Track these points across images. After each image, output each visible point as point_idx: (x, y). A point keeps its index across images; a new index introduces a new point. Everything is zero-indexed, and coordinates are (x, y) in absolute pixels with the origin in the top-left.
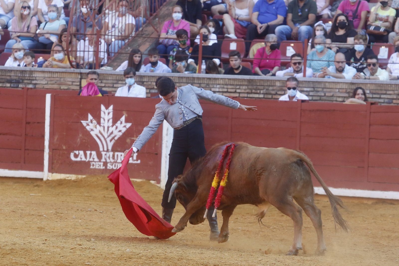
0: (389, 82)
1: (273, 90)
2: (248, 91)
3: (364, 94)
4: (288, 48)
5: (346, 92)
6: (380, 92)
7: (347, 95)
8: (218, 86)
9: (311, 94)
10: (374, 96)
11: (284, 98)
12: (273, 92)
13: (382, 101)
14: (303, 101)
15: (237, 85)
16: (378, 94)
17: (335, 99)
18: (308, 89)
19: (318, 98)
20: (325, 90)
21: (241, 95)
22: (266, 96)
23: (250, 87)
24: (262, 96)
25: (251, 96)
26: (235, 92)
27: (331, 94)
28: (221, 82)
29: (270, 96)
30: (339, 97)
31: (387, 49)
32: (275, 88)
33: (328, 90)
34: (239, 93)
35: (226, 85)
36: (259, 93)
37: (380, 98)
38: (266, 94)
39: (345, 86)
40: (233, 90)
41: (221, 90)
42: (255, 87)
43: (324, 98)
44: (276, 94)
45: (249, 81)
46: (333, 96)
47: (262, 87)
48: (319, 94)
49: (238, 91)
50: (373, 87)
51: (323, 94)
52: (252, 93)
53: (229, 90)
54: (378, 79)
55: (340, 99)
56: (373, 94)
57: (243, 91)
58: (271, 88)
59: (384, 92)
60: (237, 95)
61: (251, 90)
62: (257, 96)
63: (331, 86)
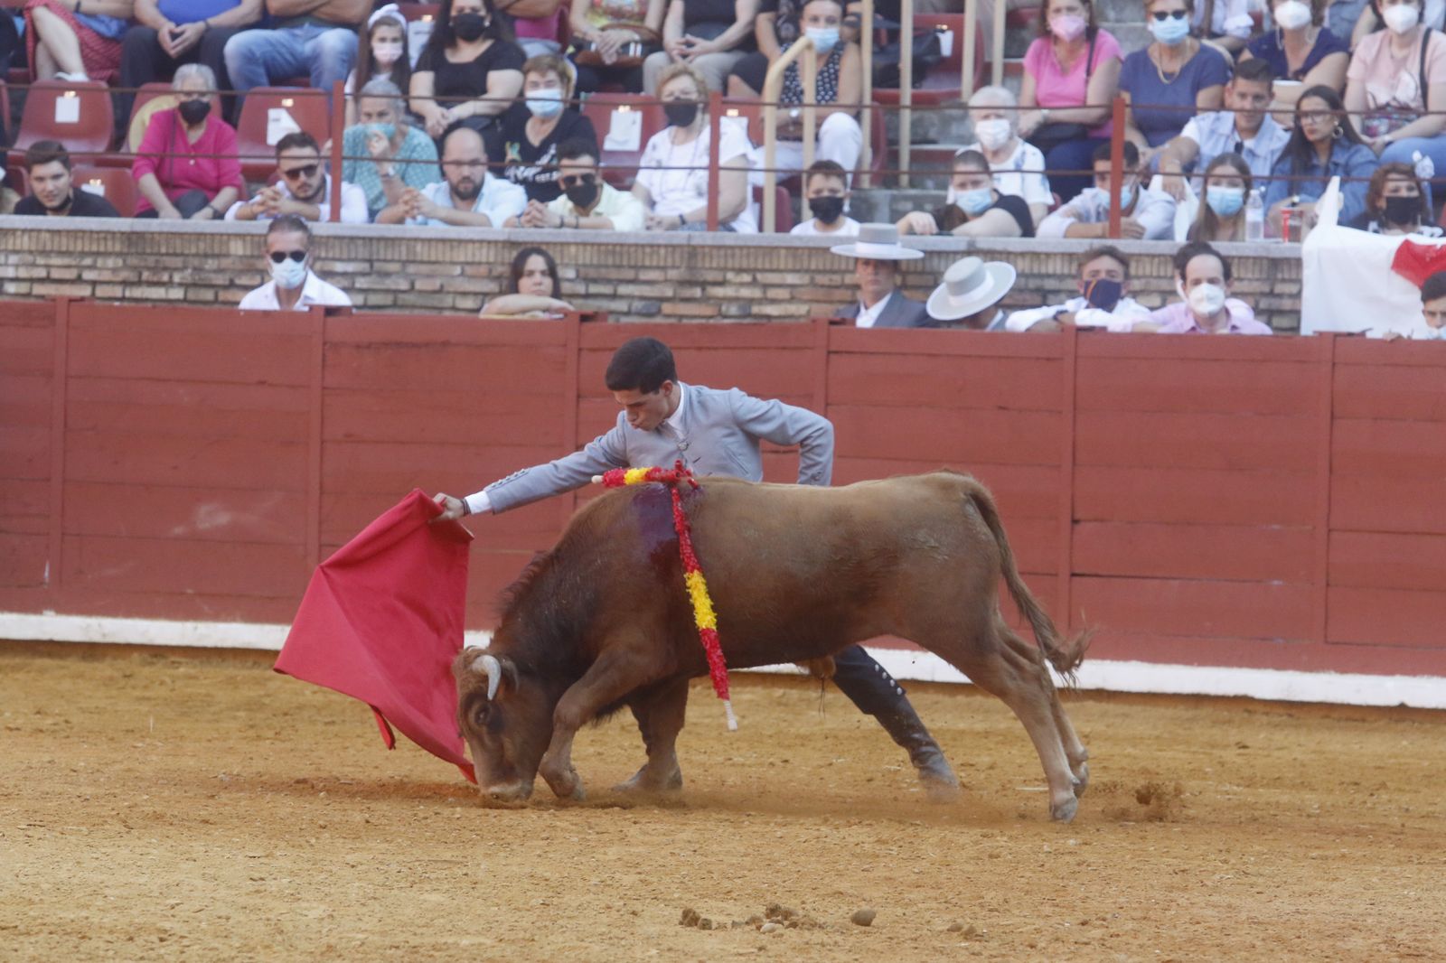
0: (645, 237)
1: (220, 271)
2: (124, 275)
3: (552, 272)
4: (273, 113)
5: (490, 277)
6: (614, 274)
7: (492, 287)
8: (13, 259)
9: (361, 283)
10: (594, 289)
11: (260, 299)
12: (220, 280)
13: (621, 306)
14: (331, 311)
15: (83, 254)
16: (608, 281)
17: (448, 301)
18: (350, 267)
19: (388, 300)
20: (411, 269)
21: (101, 291)
22: (192, 295)
23: (133, 261)
24: (177, 294)
25: (137, 292)
26: (79, 280)
27: (436, 284)
28: (25, 242)
29: (208, 295)
30: (465, 294)
31: (638, 116)
32: (225, 263)
33: (424, 269)
34: (94, 283)
35: (44, 253)
36: (169, 284)
37: (614, 296)
38: (195, 285)
39: (484, 255)
40: (71, 274)
41: (23, 273)
42: (151, 261)
43: (410, 298)
44: (231, 285)
45: (131, 237)
46: (440, 291)
47: (178, 262)
48: (390, 283)
49: (88, 275)
50: (586, 257)
51: (404, 285)
52: (139, 283)
53: (56, 274)
54: (609, 226)
55: (469, 303)
56: (588, 280)
57: (107, 276)
58: (211, 264)
59: (630, 274)
60: (85, 291)
61: (138, 270)
62: (158, 293)
63: (436, 253)
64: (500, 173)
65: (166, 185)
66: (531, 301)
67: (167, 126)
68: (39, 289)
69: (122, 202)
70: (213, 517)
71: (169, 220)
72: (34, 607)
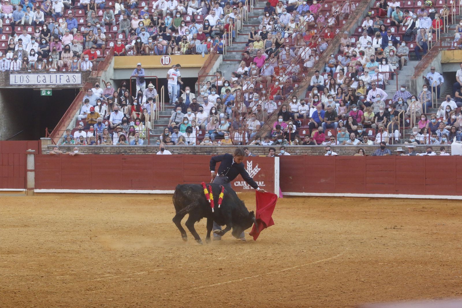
0: (373, 145)
1: (323, 151)
2: (311, 152)
3: (363, 151)
4: (328, 132)
5: (355, 151)
6: (370, 150)
7: (355, 152)
8: (298, 150)
9: (339, 152)
10: (367, 152)
12: (323, 152)
13: (371, 154)
14: (336, 156)
15: (306, 149)
16: (369, 151)
17: (350, 154)
18: (338, 150)
19: (343, 154)
20: (346, 150)
21: (309, 154)
22: (320, 154)
23: (312, 150)
24: (318, 154)
25: (313, 154)
26: (306, 153)
27: (348, 152)
28: (300, 148)
29: (322, 154)
30: (352, 153)
31: (372, 131)
32: (323, 150)
33: (347, 150)
34: (308, 153)
35: (302, 149)
36: (317, 153)
37: (370, 153)
38: (320, 153)
39: (354, 148)
40: (305, 152)
41: (299, 152)
42: (315, 150)
43: (346, 154)
44: (324, 153)
45: (312, 147)
46: (349, 153)
47: (318, 150)
48: (343, 152)
49: (307, 152)
50: (366, 148)
51: (345, 152)
52: (313, 153)
53: (303, 152)
54: (368, 144)
55: (352, 154)
56: (367, 151)
57: (309, 152)
58: (322, 150)
59: (372, 150)
60: (307, 154)
61: (313, 151)
62: (316, 154)
63: (349, 148)
64: (356, 139)
65: (317, 141)
66: (361, 154)
67: (317, 134)
68: (301, 154)
69: (312, 143)
70: (323, 181)
71: (317, 145)
72: (302, 192)
